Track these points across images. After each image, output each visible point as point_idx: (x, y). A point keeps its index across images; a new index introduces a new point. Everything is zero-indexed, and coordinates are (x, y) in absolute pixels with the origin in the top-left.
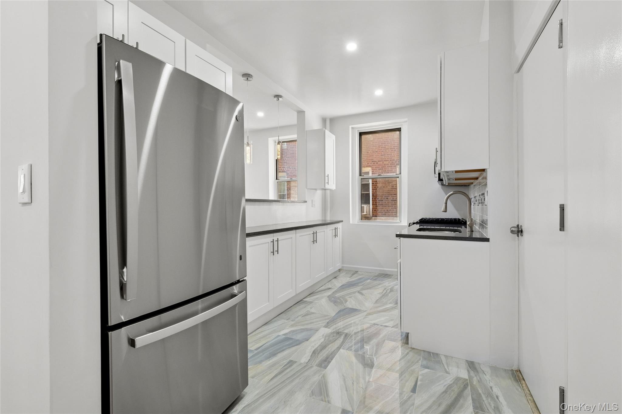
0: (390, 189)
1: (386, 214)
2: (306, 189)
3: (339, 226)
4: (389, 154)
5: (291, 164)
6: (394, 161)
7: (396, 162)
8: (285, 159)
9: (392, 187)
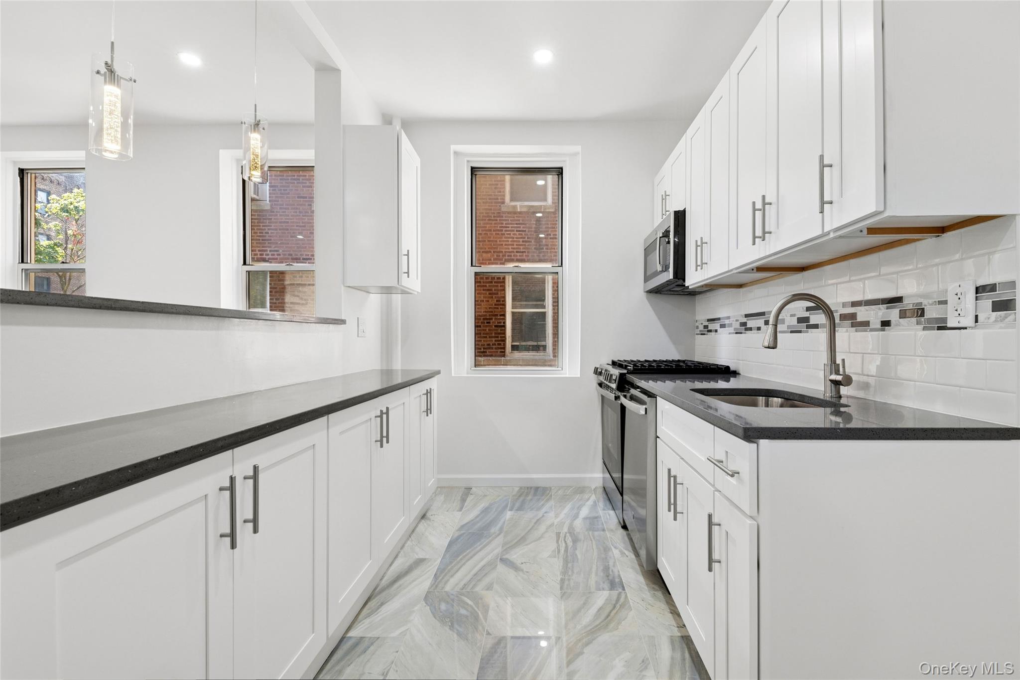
0: (494, 306)
1: (486, 352)
2: (342, 286)
3: (432, 383)
4: (492, 241)
5: (281, 244)
6: (501, 254)
7: (505, 256)
8: (266, 233)
9: (497, 301)
